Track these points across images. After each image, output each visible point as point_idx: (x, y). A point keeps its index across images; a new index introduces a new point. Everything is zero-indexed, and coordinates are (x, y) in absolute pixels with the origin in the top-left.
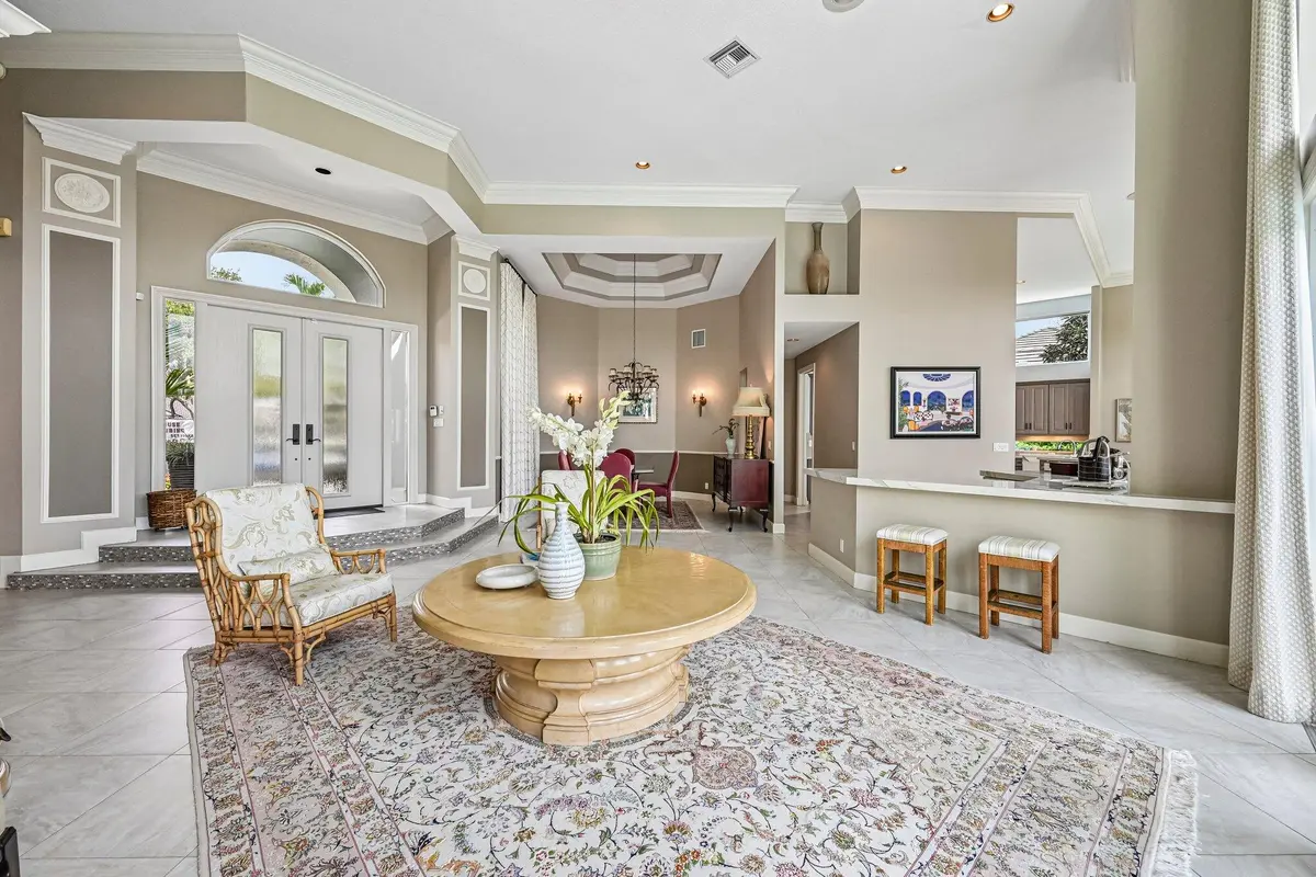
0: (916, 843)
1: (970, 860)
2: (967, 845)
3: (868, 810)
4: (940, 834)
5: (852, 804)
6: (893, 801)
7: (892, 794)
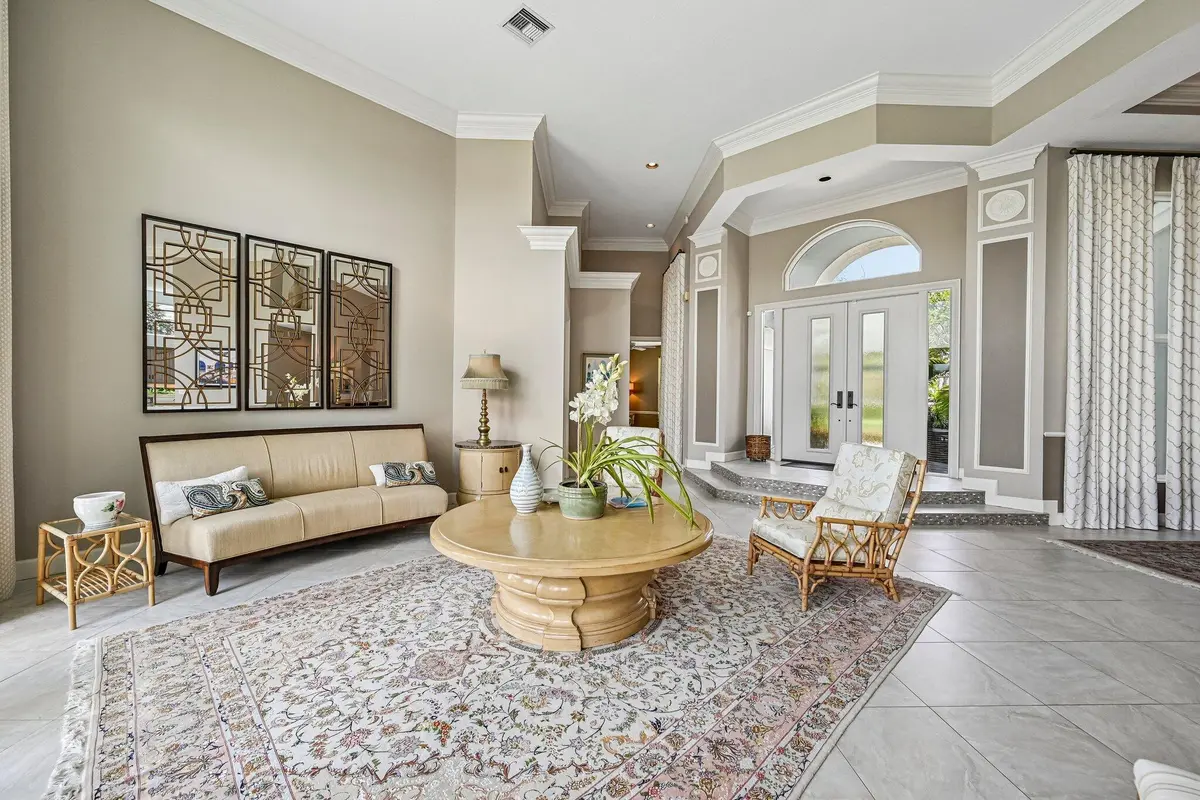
0: (287, 755)
1: (242, 786)
2: (254, 792)
3: (342, 735)
4: (281, 777)
5: (355, 727)
6: (338, 757)
7: (347, 759)
